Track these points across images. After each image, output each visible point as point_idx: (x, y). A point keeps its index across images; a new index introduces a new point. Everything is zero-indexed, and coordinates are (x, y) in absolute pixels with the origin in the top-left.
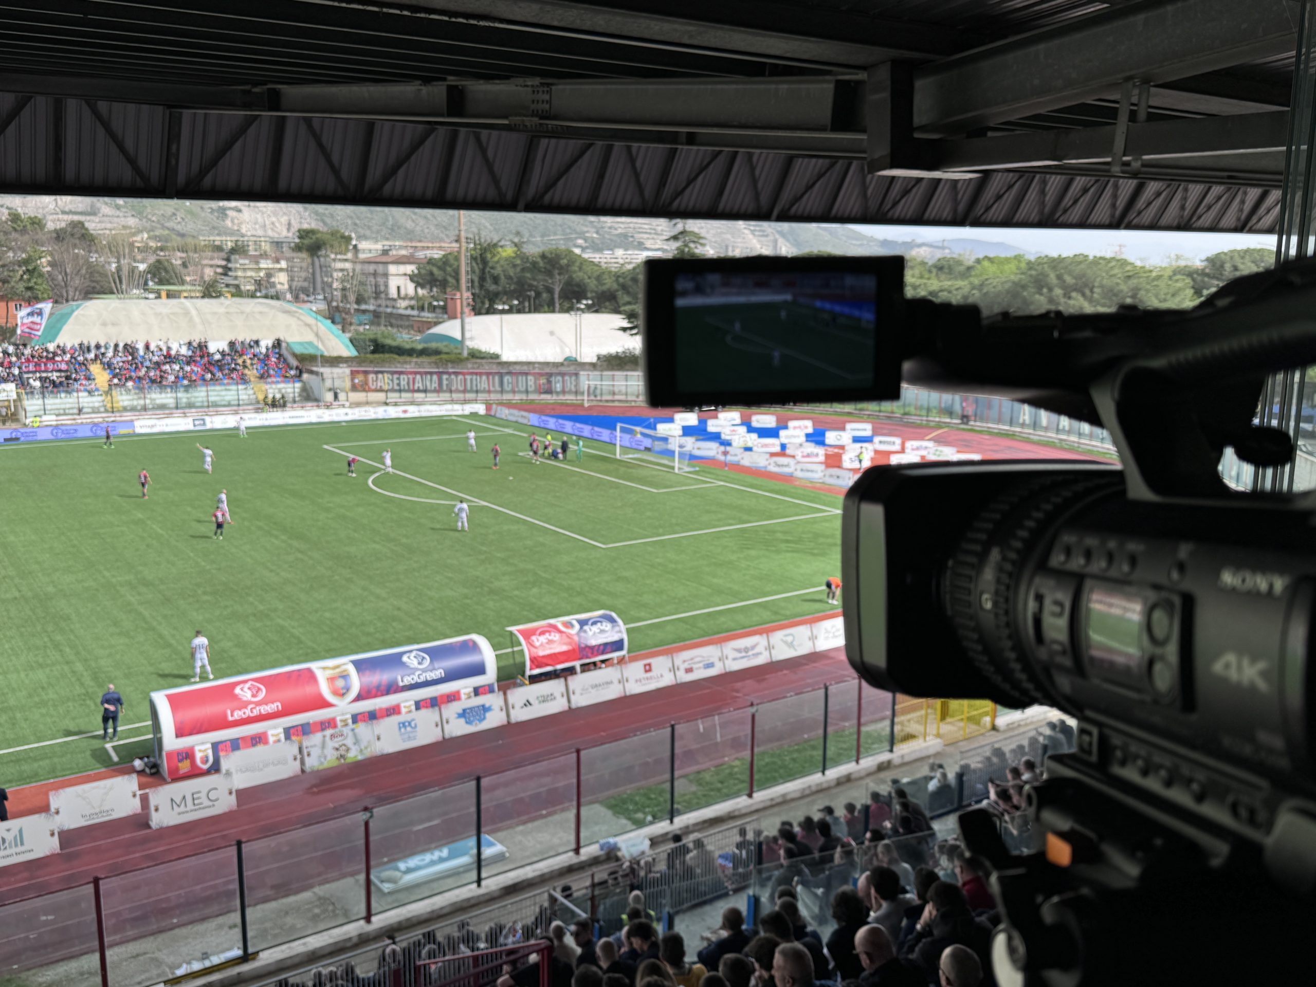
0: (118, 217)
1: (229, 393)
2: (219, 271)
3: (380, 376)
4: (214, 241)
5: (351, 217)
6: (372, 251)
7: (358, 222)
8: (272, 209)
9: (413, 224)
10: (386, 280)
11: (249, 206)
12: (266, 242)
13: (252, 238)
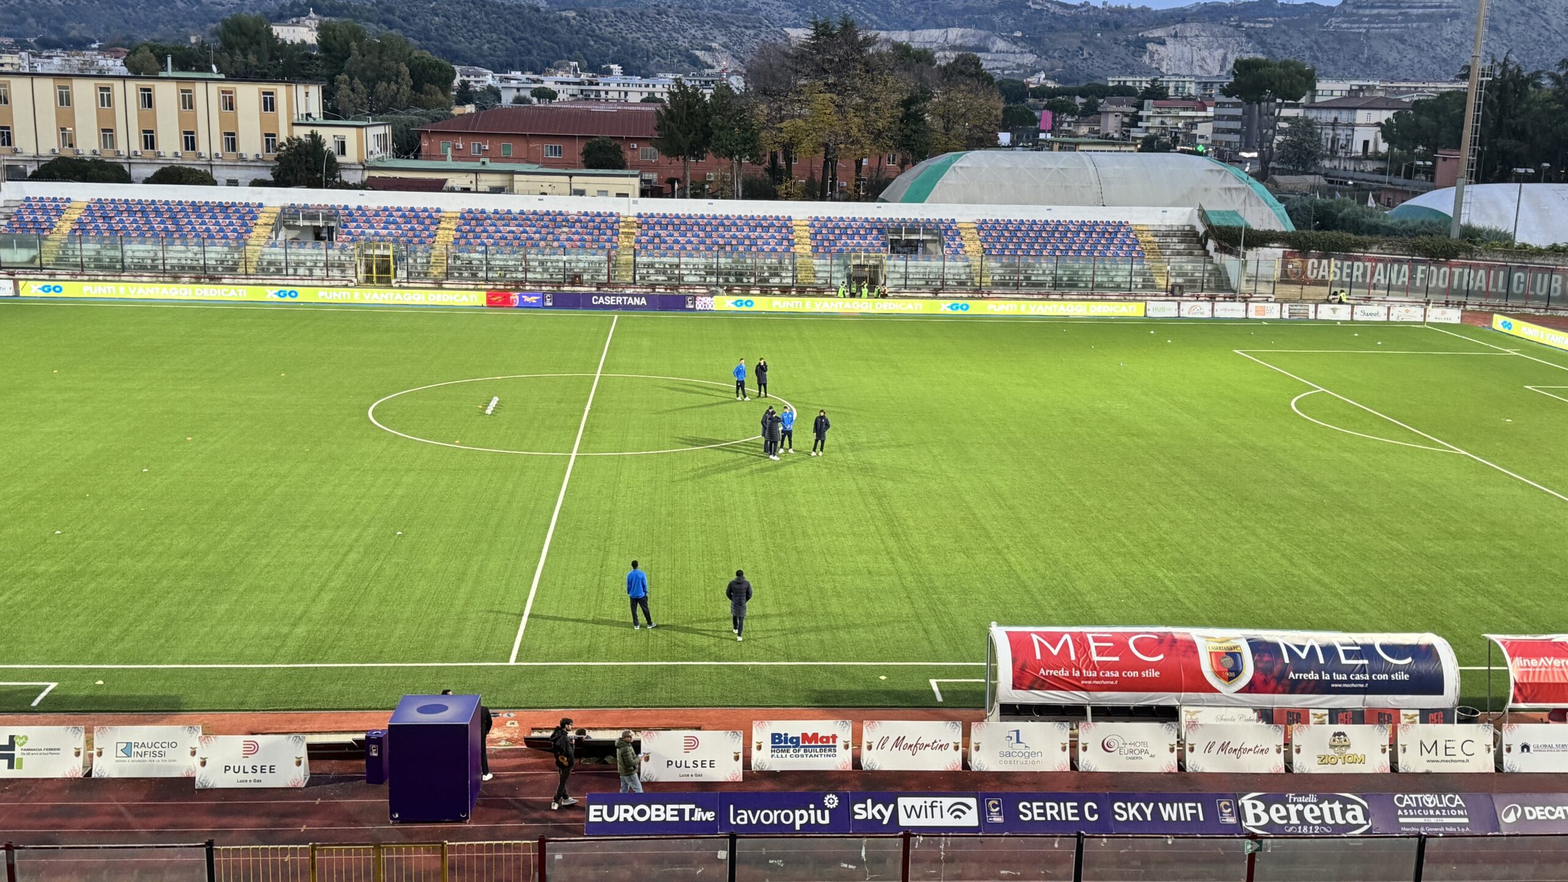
0: (1014, 52)
1: (1120, 273)
2: (1126, 120)
3: (1325, 262)
4: (1125, 82)
5: (1311, 48)
6: (1335, 93)
7: (1319, 55)
8: (1205, 39)
9: (1398, 57)
10: (1349, 132)
11: (1176, 36)
12: (1190, 82)
13: (1173, 78)
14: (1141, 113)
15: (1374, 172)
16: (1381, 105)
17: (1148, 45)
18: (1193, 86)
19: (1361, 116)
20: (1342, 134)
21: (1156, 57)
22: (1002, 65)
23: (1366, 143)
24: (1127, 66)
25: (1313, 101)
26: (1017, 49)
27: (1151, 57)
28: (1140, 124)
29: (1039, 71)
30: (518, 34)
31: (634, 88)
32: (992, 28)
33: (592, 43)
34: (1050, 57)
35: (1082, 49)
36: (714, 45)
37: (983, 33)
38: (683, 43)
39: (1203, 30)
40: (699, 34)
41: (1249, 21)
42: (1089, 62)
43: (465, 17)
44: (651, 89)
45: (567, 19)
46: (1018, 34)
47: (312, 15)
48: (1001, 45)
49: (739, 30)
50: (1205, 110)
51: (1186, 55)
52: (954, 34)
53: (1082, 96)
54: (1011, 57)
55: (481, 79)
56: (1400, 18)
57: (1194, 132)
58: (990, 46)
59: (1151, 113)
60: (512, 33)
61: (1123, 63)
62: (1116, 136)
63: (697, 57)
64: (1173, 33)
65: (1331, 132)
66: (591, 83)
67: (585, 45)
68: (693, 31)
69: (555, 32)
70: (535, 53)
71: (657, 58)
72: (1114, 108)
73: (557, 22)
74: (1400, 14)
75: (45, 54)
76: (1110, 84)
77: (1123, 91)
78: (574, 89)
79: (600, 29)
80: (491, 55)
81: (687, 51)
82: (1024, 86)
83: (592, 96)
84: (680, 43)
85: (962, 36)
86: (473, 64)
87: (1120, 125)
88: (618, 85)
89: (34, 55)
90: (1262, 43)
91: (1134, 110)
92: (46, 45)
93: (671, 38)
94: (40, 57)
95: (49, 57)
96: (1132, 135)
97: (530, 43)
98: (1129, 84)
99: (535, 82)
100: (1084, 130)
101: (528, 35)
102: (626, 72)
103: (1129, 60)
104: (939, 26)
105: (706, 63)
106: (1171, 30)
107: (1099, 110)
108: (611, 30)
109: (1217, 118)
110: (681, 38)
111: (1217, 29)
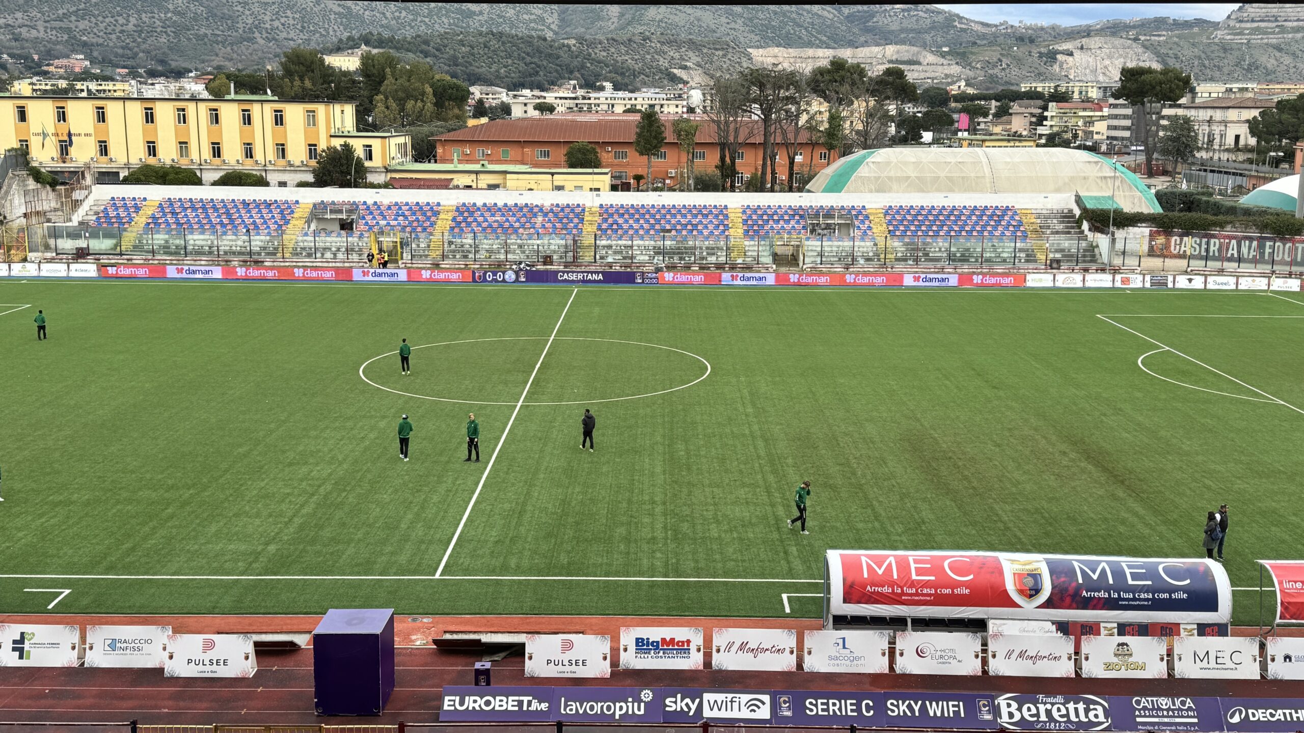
0: (942, 64)
1: (1006, 250)
2: (1034, 119)
4: (1036, 88)
5: (1200, 58)
6: (1212, 95)
7: (1207, 62)
8: (1108, 51)
9: (1275, 63)
10: (1223, 128)
11: (1082, 48)
12: (1092, 87)
13: (1077, 84)
14: (1046, 114)
15: (1243, 162)
16: (1250, 104)
17: (1059, 57)
18: (1095, 89)
19: (1233, 114)
20: (1217, 129)
21: (1065, 66)
22: (933, 75)
23: (1237, 137)
24: (1040, 74)
25: (1193, 102)
26: (945, 62)
27: (1061, 66)
28: (1045, 123)
29: (959, 80)
30: (528, 59)
31: (620, 101)
32: (924, 46)
33: (589, 65)
34: (974, 68)
35: (1001, 61)
36: (688, 64)
37: (915, 49)
38: (663, 63)
39: (1106, 43)
40: (677, 55)
41: (1145, 35)
42: (1007, 71)
43: (485, 46)
44: (633, 102)
45: (568, 46)
46: (946, 49)
47: (363, 46)
48: (931, 58)
49: (710, 52)
50: (1101, 111)
51: (1091, 64)
52: (891, 51)
53: (997, 100)
54: (940, 68)
55: (497, 96)
56: (1277, 30)
57: (1091, 129)
58: (922, 60)
59: (1054, 114)
60: (524, 58)
61: (1037, 71)
62: (1025, 133)
63: (675, 75)
64: (1080, 45)
65: (1207, 128)
66: (584, 98)
67: (583, 67)
68: (671, 54)
69: (558, 58)
70: (541, 73)
71: (642, 76)
72: (1023, 110)
73: (560, 48)
74: (1277, 26)
75: (150, 81)
76: (1023, 90)
77: (1032, 95)
78: (571, 103)
79: (596, 54)
80: (507, 76)
81: (667, 69)
82: (947, 93)
83: (585, 109)
84: (660, 63)
85: (898, 52)
86: (492, 84)
87: (1028, 124)
88: (607, 99)
89: (141, 83)
90: (1157, 54)
91: (1040, 111)
92: (153, 74)
93: (653, 59)
94: (146, 84)
95: (153, 84)
96: (1038, 132)
97: (539, 66)
98: (1039, 89)
99: (539, 98)
100: (998, 129)
101: (536, 60)
102: (617, 88)
103: (1042, 70)
104: (878, 45)
105: (682, 79)
106: (1078, 43)
107: (1010, 111)
108: (605, 54)
109: (1111, 117)
110: (661, 59)
111: (1118, 42)
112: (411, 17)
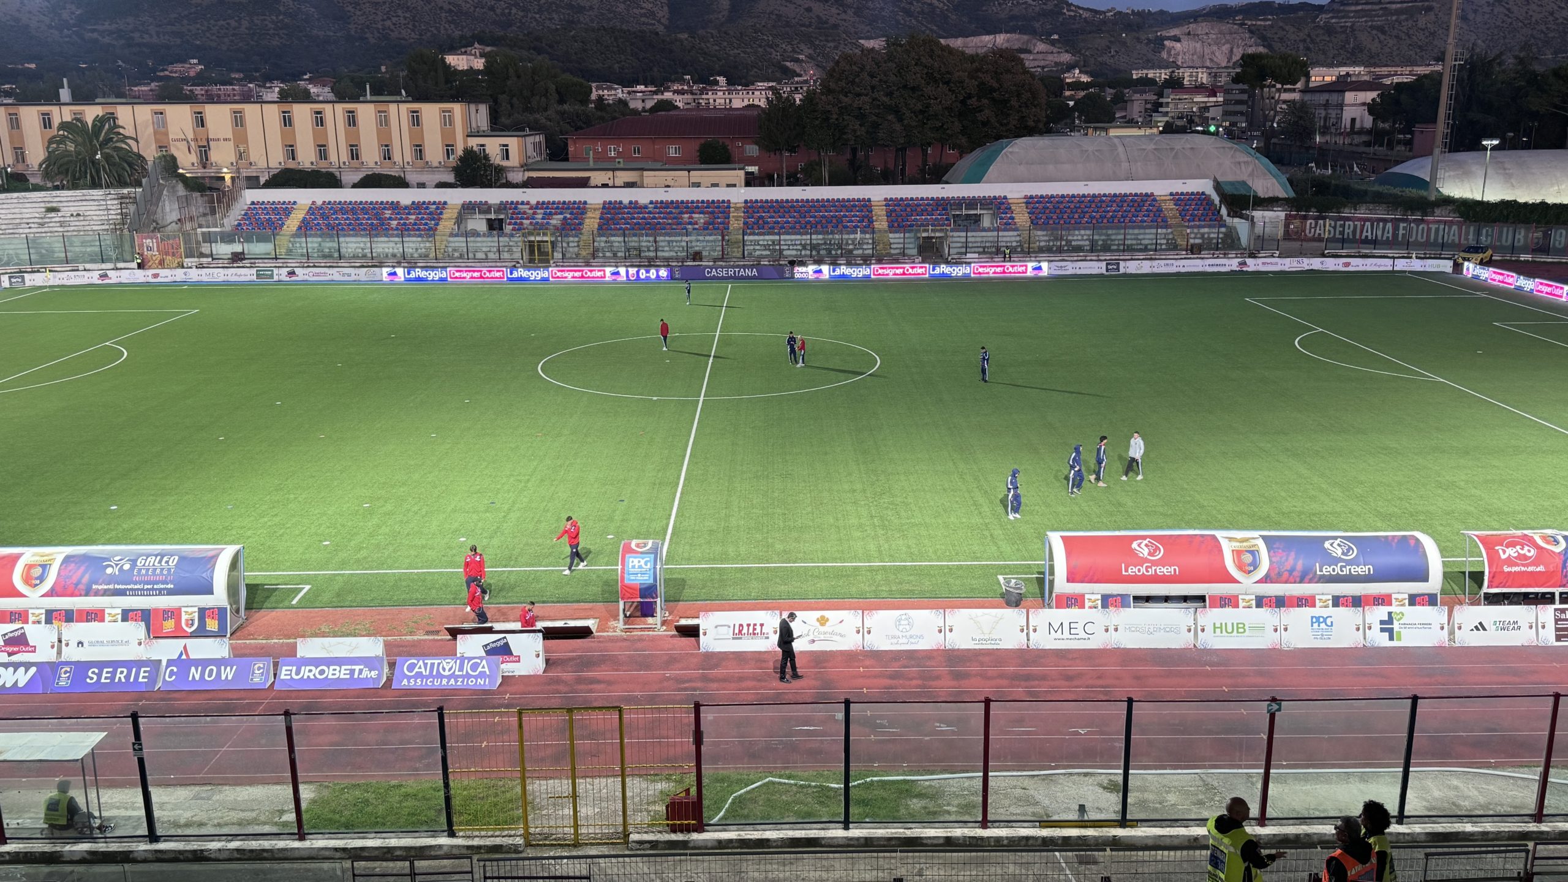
0: (1052, 53)
1: (1147, 237)
3: (1321, 222)
4: (1147, 74)
5: (1304, 41)
6: (1326, 79)
7: (1311, 47)
8: (1214, 36)
9: (1380, 46)
11: (1189, 34)
12: (1203, 73)
13: (1188, 70)
14: (1161, 100)
15: (1360, 144)
16: (1366, 87)
17: (1167, 43)
18: (1205, 75)
19: (1350, 97)
20: (1333, 113)
21: (1173, 52)
22: (1042, 63)
23: (1353, 120)
24: (1148, 61)
25: (1307, 86)
26: (1055, 50)
27: (1169, 52)
28: (1160, 109)
29: (1074, 68)
30: (641, 55)
31: (737, 96)
32: (1033, 32)
33: (702, 59)
34: (1083, 55)
35: (1110, 48)
36: (801, 57)
37: (1025, 37)
38: (776, 56)
39: (1212, 29)
40: (789, 48)
41: (1251, 20)
42: (1116, 58)
43: (598, 42)
44: (751, 96)
45: (681, 41)
46: (1056, 37)
47: (476, 45)
48: (1041, 46)
49: (822, 44)
50: (1215, 96)
51: (1198, 50)
52: (1002, 39)
53: (1110, 87)
54: (1050, 57)
55: (613, 92)
57: (1207, 115)
58: (1032, 48)
59: (1169, 100)
60: (636, 54)
61: (1145, 58)
62: (1140, 120)
63: (787, 68)
64: (1187, 31)
65: (1323, 112)
66: (701, 92)
67: (696, 61)
68: (784, 46)
69: (671, 51)
70: (655, 69)
71: (755, 70)
72: (1138, 97)
73: (673, 43)
74: (1381, 9)
75: (268, 85)
76: (1134, 77)
78: (689, 97)
79: (708, 48)
80: (620, 72)
81: (780, 62)
82: (1062, 81)
83: (703, 103)
84: (773, 56)
85: (1008, 41)
86: (606, 81)
87: (1143, 111)
88: (724, 94)
89: (260, 86)
90: (1263, 38)
91: (1155, 97)
93: (766, 53)
94: (263, 87)
95: (270, 88)
96: (1154, 119)
97: (652, 62)
98: (1150, 76)
99: (655, 93)
101: (649, 55)
102: (730, 82)
103: (1150, 56)
104: (988, 33)
105: (795, 71)
106: (1185, 29)
107: (1126, 98)
108: (717, 48)
109: (1226, 102)
110: (774, 53)
111: (1225, 27)
112: (521, 14)
